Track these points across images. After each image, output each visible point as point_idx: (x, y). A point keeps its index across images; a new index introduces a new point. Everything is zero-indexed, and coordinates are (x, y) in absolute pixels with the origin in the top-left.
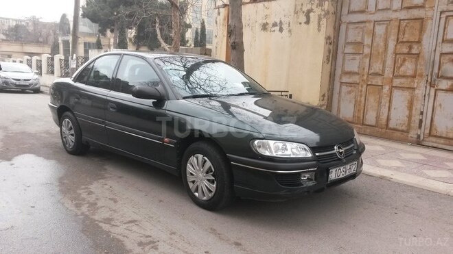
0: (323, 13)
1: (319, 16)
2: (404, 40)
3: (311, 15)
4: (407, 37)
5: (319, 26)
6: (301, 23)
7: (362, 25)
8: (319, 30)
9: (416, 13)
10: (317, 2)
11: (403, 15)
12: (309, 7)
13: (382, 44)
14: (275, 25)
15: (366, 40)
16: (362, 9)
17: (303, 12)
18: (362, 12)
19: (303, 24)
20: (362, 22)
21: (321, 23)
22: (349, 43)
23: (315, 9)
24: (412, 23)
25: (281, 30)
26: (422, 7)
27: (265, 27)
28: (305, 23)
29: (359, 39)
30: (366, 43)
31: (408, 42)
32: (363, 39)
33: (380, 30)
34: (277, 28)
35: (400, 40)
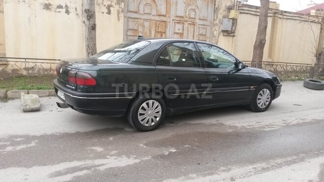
0: (121, 10)
1: (118, 11)
2: (159, 31)
3: (112, 9)
4: (160, 30)
5: (118, 17)
6: (103, 13)
7: (137, 20)
8: (119, 20)
9: (163, 18)
10: (115, 1)
11: (157, 18)
12: (109, 3)
13: (148, 32)
14: (60, 7)
15: (140, 28)
16: (136, 11)
17: (105, 6)
18: (136, 12)
19: (105, 13)
20: (136, 18)
21: (120, 15)
22: (129, 29)
23: (114, 6)
24: (162, 23)
25: (67, 12)
26: (165, 16)
27: (47, 7)
28: (107, 13)
29: (136, 28)
30: (140, 30)
31: (160, 32)
32: (138, 28)
33: (147, 24)
34: (64, 10)
35: (157, 31)
